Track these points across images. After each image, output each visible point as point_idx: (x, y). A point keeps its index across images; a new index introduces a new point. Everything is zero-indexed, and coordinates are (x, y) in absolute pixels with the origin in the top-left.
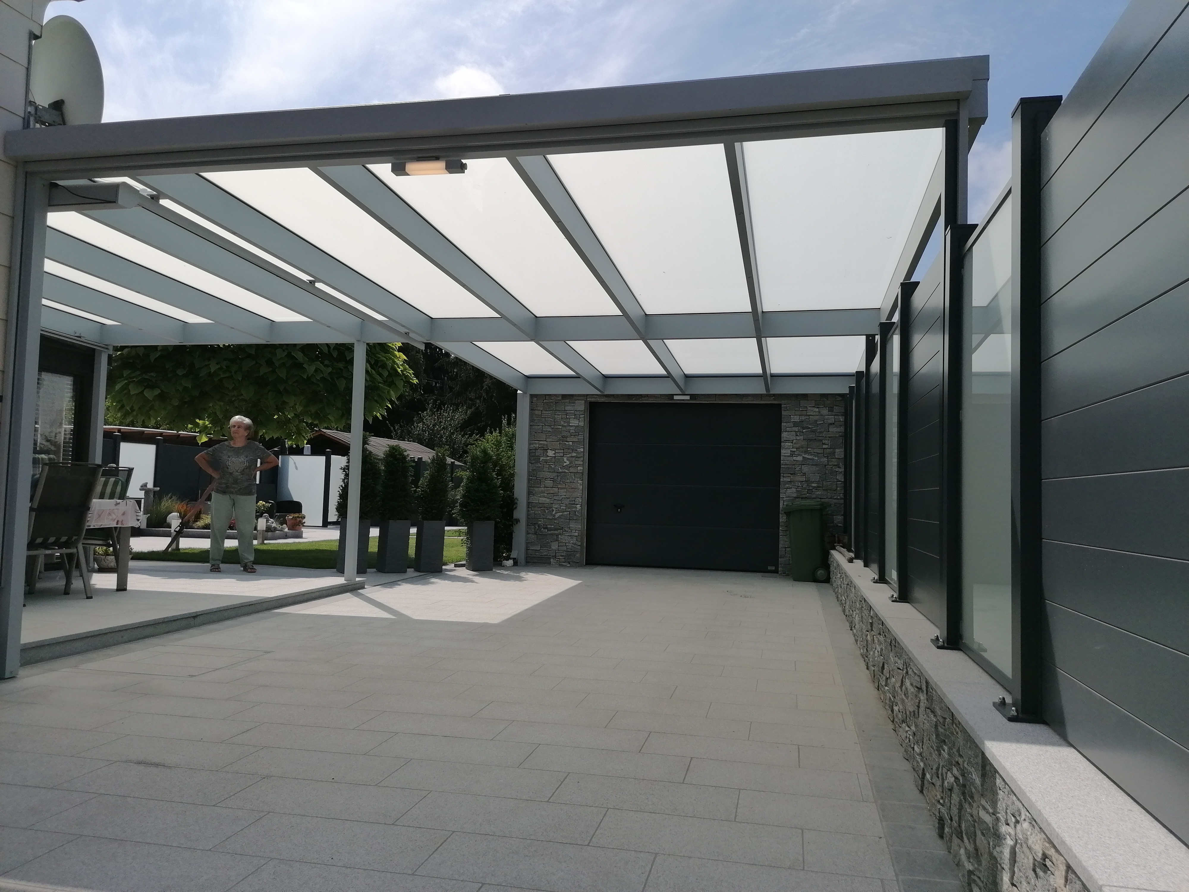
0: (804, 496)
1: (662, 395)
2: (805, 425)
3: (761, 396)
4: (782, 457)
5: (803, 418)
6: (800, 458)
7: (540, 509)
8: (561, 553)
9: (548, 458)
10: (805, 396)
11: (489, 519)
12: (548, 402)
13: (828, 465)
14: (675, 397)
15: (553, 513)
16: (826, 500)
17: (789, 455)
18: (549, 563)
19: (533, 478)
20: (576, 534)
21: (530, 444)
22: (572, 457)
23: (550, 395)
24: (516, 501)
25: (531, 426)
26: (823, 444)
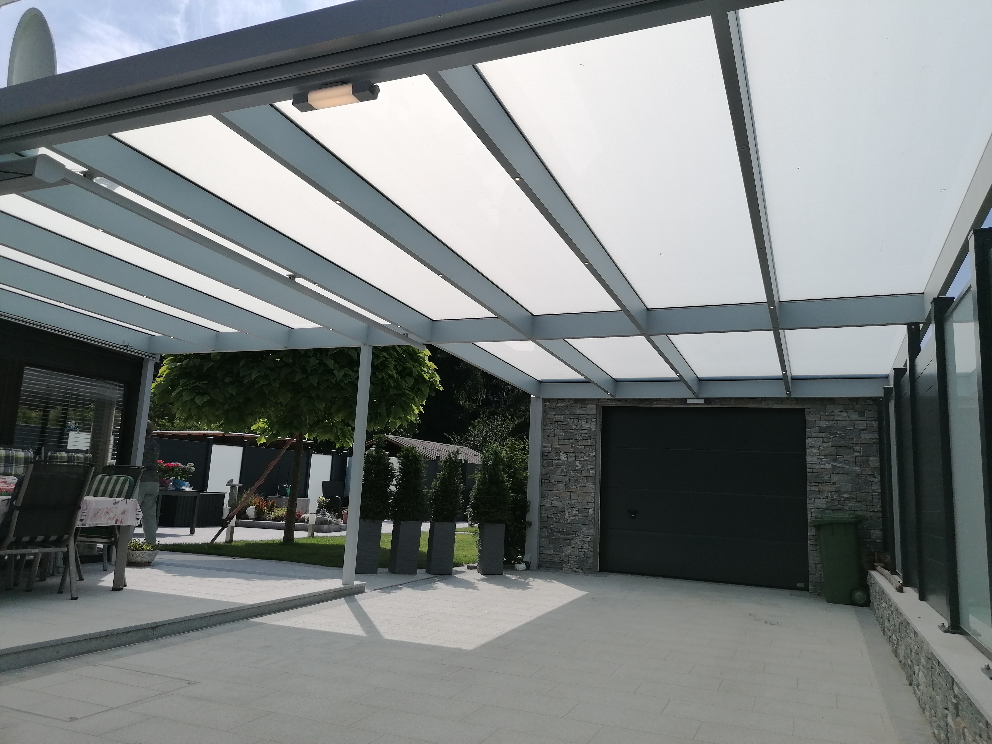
0: (834, 508)
1: (674, 399)
2: (833, 431)
3: (781, 400)
4: (807, 465)
5: (830, 423)
6: (828, 466)
7: (553, 513)
8: (574, 558)
9: (561, 462)
10: (831, 400)
11: (499, 521)
12: (560, 406)
13: (861, 474)
14: (689, 401)
15: (566, 517)
16: (861, 513)
17: (816, 462)
18: (562, 569)
19: (546, 481)
20: (589, 540)
21: (543, 447)
22: (584, 460)
23: (563, 399)
24: (529, 503)
25: (544, 429)
26: (854, 451)
